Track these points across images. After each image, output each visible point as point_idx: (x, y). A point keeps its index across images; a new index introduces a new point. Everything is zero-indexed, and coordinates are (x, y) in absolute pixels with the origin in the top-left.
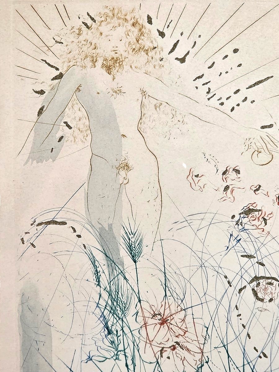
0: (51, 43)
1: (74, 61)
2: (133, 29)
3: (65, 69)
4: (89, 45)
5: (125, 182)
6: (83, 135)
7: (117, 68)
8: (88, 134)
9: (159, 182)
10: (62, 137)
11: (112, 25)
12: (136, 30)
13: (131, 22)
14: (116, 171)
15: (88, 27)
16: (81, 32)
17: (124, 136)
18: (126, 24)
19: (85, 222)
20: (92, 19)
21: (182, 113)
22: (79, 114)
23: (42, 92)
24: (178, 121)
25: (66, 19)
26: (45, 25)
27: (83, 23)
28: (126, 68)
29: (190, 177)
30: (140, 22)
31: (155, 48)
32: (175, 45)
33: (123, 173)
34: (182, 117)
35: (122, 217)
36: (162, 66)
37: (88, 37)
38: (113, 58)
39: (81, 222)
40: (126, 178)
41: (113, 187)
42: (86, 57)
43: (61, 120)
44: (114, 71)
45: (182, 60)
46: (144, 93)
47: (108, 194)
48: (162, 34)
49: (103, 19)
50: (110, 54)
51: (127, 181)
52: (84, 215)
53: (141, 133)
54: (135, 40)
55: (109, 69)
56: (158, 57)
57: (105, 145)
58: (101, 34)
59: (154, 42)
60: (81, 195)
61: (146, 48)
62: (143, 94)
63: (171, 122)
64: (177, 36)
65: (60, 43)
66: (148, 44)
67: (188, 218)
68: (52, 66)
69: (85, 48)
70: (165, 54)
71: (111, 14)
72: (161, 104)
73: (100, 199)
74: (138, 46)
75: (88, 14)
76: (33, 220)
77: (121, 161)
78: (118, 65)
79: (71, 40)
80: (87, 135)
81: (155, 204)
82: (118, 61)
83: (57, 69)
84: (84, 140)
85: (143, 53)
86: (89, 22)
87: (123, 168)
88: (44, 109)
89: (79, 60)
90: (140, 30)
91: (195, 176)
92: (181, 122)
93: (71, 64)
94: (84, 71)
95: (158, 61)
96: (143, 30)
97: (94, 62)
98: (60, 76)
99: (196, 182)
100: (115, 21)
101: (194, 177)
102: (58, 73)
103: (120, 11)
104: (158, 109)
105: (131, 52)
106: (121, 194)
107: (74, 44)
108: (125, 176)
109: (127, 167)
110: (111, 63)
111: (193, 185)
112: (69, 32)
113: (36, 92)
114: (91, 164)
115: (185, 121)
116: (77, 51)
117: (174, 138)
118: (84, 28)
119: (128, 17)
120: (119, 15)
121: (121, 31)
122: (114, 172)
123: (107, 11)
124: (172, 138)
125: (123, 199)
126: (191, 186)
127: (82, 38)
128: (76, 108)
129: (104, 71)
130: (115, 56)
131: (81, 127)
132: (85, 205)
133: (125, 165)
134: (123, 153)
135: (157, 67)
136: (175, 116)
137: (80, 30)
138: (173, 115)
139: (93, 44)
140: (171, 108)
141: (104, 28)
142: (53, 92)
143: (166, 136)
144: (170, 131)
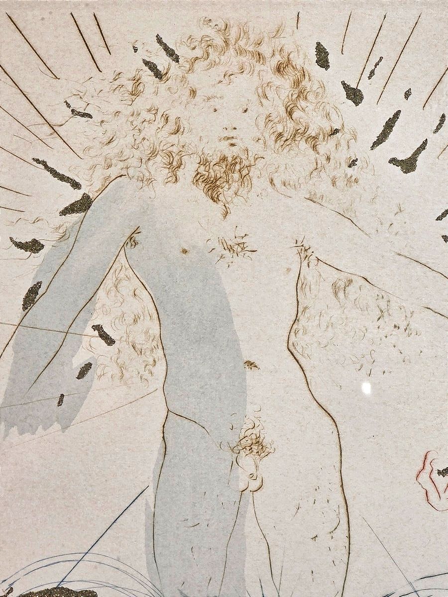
0: (60, 115)
1: (121, 165)
2: (277, 80)
3: (98, 185)
4: (160, 122)
5: (254, 485)
6: (144, 361)
7: (235, 186)
8: (156, 360)
9: (342, 486)
10: (87, 367)
11: (222, 69)
12: (285, 84)
13: (274, 62)
14: (229, 456)
15: (158, 75)
16: (141, 88)
17: (250, 364)
18: (258, 67)
19: (147, 592)
20: (170, 53)
21: (404, 304)
22: (134, 306)
23: (34, 246)
24: (395, 326)
25: (100, 53)
26: (44, 68)
27: (147, 63)
28: (259, 183)
29: (425, 476)
30: (297, 61)
31: (336, 131)
32: (390, 125)
33: (247, 461)
34: (406, 316)
35: (244, 580)
36: (351, 181)
37: (157, 102)
38: (224, 159)
39: (134, 592)
40: (255, 476)
41: (222, 499)
42: (154, 153)
43: (86, 321)
44: (226, 193)
45: (408, 165)
46: (304, 251)
47: (208, 518)
48: (355, 95)
49: (198, 53)
50: (216, 149)
51: (257, 484)
52: (144, 572)
53: (295, 358)
54: (282, 110)
55: (212, 187)
56: (343, 156)
57: (202, 388)
58: (193, 93)
59: (334, 116)
60: (137, 519)
61: (312, 132)
62: (303, 255)
63: (376, 331)
64: (394, 101)
65: (84, 115)
66: (317, 123)
67: (420, 585)
68: (62, 178)
69: (149, 131)
70: (361, 148)
71: (219, 41)
72: (350, 281)
73: (187, 531)
74: (291, 125)
75: (159, 40)
76: (6, 586)
77: (243, 431)
78: (236, 176)
79: (112, 110)
80: (154, 361)
81: (332, 543)
82: (238, 167)
83: (76, 185)
84: (146, 375)
85: (303, 145)
86: (162, 61)
87: (248, 448)
88: (41, 292)
89: (134, 162)
90: (297, 83)
91: (439, 473)
92: (402, 328)
93: (114, 172)
94: (148, 192)
95: (345, 166)
96: (305, 83)
97: (174, 167)
98: (84, 204)
99: (441, 489)
100: (231, 59)
101: (435, 475)
102: (77, 195)
103: (244, 32)
104: (341, 294)
105: (271, 142)
106: (244, 517)
107: (122, 119)
108: (253, 470)
109: (258, 446)
110: (219, 171)
111: (433, 496)
112: (106, 86)
113: (20, 245)
114: (163, 437)
115: (413, 326)
116: (130, 140)
117: (384, 372)
118: (147, 76)
119: (265, 50)
120: (242, 43)
121: (245, 85)
122: (225, 460)
123: (209, 31)
124: (377, 371)
125: (247, 530)
126: (428, 500)
127: (141, 104)
128: (126, 288)
129: (199, 193)
130: (230, 153)
131: (140, 339)
132: (147, 546)
133: (254, 441)
134: (250, 409)
135: (340, 183)
136: (386, 314)
137: (137, 81)
138: (382, 311)
139: (172, 119)
140: (376, 291)
141: (201, 78)
142: (65, 246)
143: (362, 366)
144: (373, 352)
